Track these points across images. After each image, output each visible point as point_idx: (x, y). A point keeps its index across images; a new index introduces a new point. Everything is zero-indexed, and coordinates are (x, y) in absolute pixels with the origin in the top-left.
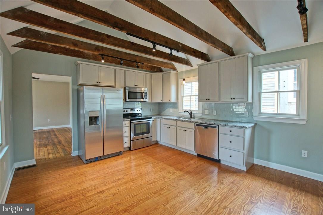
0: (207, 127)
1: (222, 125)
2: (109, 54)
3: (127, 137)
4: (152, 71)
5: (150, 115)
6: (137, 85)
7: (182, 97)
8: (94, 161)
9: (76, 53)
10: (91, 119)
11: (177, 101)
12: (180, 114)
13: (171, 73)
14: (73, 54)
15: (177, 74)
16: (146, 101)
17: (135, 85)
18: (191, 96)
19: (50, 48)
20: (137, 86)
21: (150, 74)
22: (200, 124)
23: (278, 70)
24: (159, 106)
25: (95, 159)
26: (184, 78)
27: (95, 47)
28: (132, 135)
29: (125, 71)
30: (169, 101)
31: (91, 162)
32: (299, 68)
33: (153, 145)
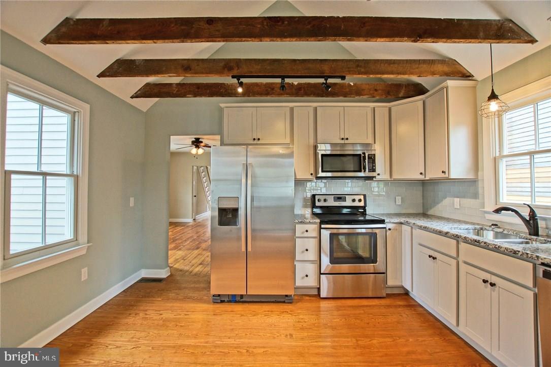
2: (252, 72)
3: (312, 262)
4: (389, 97)
5: (383, 215)
6: (347, 139)
7: (496, 161)
8: (229, 302)
9: (214, 89)
10: (222, 212)
11: (477, 175)
12: (487, 216)
13: (447, 88)
14: (208, 92)
15: (474, 87)
16: (375, 177)
17: (343, 139)
18: (531, 153)
19: (174, 90)
20: (346, 142)
21: (386, 107)
24: (423, 191)
25: (230, 298)
26: (492, 93)
27: (222, 64)
28: (326, 260)
29: (316, 109)
30: (443, 175)
31: (222, 302)
33: (389, 296)
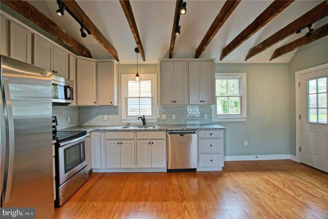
0: (182, 134)
1: (202, 129)
7: (126, 99)
11: (118, 104)
12: (123, 122)
13: (113, 62)
17: (53, 71)
18: (140, 98)
20: (56, 74)
22: (174, 132)
23: (227, 79)
24: (79, 113)
26: (137, 74)
30: (111, 104)
32: (240, 80)
